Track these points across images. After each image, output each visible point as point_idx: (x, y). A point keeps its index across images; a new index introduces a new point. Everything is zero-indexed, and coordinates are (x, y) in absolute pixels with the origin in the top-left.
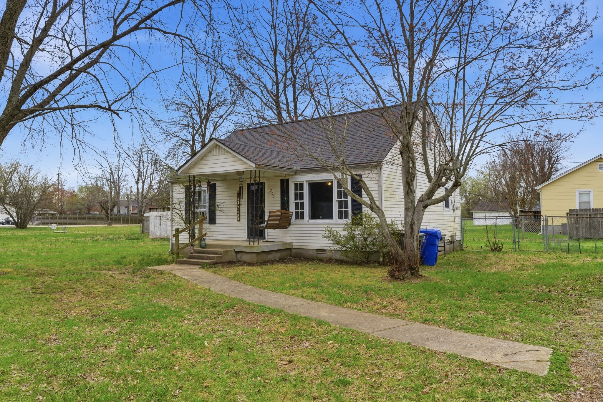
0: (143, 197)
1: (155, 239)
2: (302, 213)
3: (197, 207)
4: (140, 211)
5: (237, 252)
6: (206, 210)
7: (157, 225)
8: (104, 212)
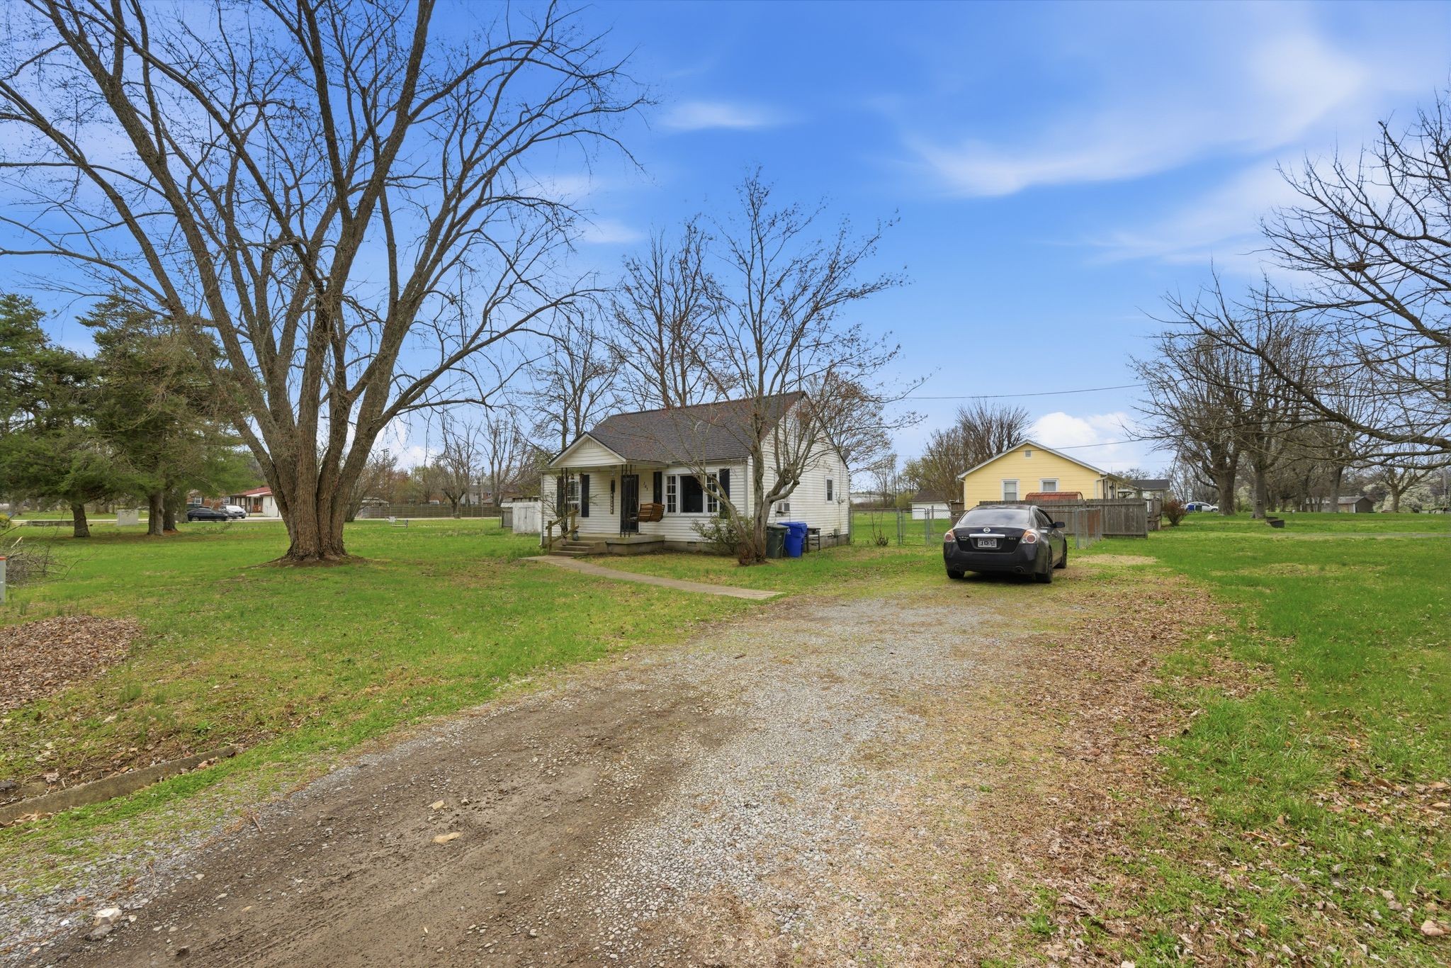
0: (500, 482)
1: (520, 535)
2: (674, 506)
3: (569, 500)
4: (496, 500)
5: (608, 544)
6: (579, 502)
7: (523, 518)
8: (449, 501)
